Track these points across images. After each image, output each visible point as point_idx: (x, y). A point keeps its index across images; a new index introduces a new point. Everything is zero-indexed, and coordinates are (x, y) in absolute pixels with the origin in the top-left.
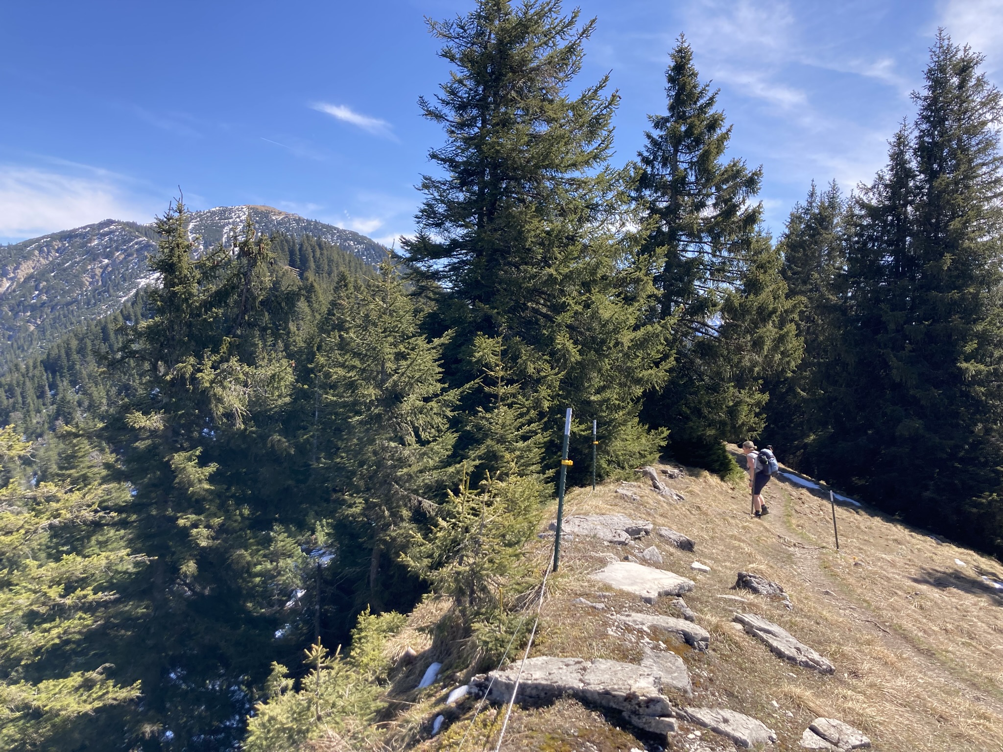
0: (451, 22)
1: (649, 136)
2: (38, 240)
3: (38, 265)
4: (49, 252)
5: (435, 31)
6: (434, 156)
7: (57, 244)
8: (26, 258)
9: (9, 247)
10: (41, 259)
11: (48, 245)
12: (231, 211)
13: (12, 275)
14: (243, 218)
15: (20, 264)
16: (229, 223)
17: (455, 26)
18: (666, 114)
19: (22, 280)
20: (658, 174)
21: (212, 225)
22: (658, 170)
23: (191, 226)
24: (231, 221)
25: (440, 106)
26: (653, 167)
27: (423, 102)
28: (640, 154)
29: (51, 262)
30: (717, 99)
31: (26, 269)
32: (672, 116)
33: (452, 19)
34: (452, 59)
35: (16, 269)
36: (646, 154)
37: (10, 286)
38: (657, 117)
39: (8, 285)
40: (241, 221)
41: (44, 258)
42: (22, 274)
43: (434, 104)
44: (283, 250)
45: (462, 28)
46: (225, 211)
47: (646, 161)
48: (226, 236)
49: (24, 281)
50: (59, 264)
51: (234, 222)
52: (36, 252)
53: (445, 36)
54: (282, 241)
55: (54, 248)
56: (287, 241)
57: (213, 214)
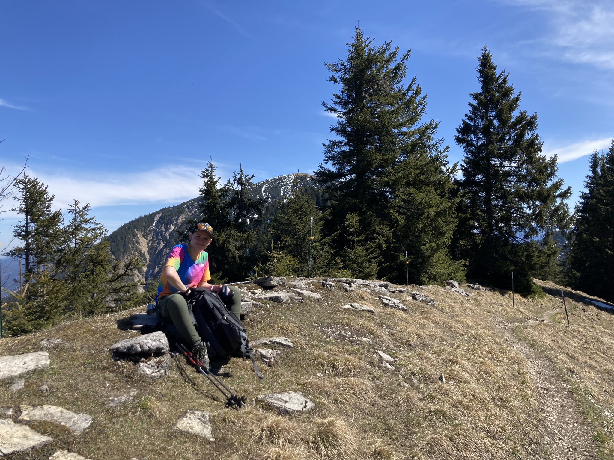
0: (337, 63)
1: (471, 105)
2: (187, 203)
3: (188, 216)
4: (193, 209)
5: (330, 69)
6: (333, 130)
7: (196, 204)
8: (181, 213)
9: (174, 207)
10: (189, 213)
11: (192, 205)
12: (285, 177)
13: (175, 222)
14: (291, 181)
15: (179, 216)
16: (284, 185)
17: (339, 65)
18: (480, 90)
19: (180, 225)
20: (478, 125)
21: (275, 187)
22: (478, 122)
23: (264, 188)
24: (285, 183)
25: (334, 105)
26: (475, 122)
27: (324, 104)
28: (466, 115)
29: (194, 214)
30: (508, 78)
31: (182, 219)
32: (483, 92)
33: (337, 61)
34: (336, 81)
35: (177, 219)
36: (470, 114)
37: (174, 228)
38: (475, 94)
39: (173, 228)
40: (290, 183)
41: (190, 212)
42: (180, 222)
43: (330, 104)
44: (312, 197)
45: (343, 65)
46: (281, 178)
47: (470, 118)
48: (282, 192)
49: (181, 225)
50: (197, 215)
51: (286, 184)
52: (186, 209)
53: (335, 70)
54: (312, 192)
55: (195, 207)
56: (315, 192)
57: (275, 180)
